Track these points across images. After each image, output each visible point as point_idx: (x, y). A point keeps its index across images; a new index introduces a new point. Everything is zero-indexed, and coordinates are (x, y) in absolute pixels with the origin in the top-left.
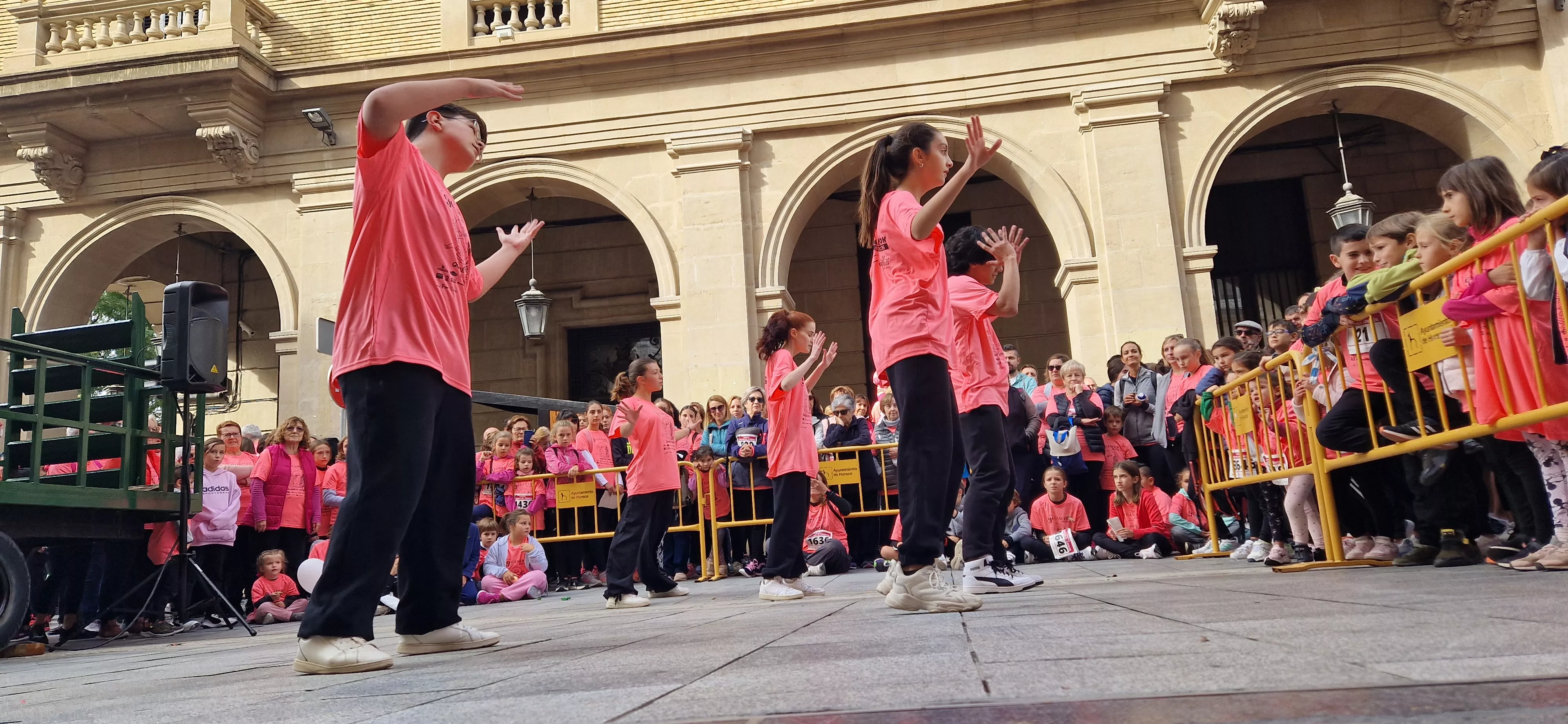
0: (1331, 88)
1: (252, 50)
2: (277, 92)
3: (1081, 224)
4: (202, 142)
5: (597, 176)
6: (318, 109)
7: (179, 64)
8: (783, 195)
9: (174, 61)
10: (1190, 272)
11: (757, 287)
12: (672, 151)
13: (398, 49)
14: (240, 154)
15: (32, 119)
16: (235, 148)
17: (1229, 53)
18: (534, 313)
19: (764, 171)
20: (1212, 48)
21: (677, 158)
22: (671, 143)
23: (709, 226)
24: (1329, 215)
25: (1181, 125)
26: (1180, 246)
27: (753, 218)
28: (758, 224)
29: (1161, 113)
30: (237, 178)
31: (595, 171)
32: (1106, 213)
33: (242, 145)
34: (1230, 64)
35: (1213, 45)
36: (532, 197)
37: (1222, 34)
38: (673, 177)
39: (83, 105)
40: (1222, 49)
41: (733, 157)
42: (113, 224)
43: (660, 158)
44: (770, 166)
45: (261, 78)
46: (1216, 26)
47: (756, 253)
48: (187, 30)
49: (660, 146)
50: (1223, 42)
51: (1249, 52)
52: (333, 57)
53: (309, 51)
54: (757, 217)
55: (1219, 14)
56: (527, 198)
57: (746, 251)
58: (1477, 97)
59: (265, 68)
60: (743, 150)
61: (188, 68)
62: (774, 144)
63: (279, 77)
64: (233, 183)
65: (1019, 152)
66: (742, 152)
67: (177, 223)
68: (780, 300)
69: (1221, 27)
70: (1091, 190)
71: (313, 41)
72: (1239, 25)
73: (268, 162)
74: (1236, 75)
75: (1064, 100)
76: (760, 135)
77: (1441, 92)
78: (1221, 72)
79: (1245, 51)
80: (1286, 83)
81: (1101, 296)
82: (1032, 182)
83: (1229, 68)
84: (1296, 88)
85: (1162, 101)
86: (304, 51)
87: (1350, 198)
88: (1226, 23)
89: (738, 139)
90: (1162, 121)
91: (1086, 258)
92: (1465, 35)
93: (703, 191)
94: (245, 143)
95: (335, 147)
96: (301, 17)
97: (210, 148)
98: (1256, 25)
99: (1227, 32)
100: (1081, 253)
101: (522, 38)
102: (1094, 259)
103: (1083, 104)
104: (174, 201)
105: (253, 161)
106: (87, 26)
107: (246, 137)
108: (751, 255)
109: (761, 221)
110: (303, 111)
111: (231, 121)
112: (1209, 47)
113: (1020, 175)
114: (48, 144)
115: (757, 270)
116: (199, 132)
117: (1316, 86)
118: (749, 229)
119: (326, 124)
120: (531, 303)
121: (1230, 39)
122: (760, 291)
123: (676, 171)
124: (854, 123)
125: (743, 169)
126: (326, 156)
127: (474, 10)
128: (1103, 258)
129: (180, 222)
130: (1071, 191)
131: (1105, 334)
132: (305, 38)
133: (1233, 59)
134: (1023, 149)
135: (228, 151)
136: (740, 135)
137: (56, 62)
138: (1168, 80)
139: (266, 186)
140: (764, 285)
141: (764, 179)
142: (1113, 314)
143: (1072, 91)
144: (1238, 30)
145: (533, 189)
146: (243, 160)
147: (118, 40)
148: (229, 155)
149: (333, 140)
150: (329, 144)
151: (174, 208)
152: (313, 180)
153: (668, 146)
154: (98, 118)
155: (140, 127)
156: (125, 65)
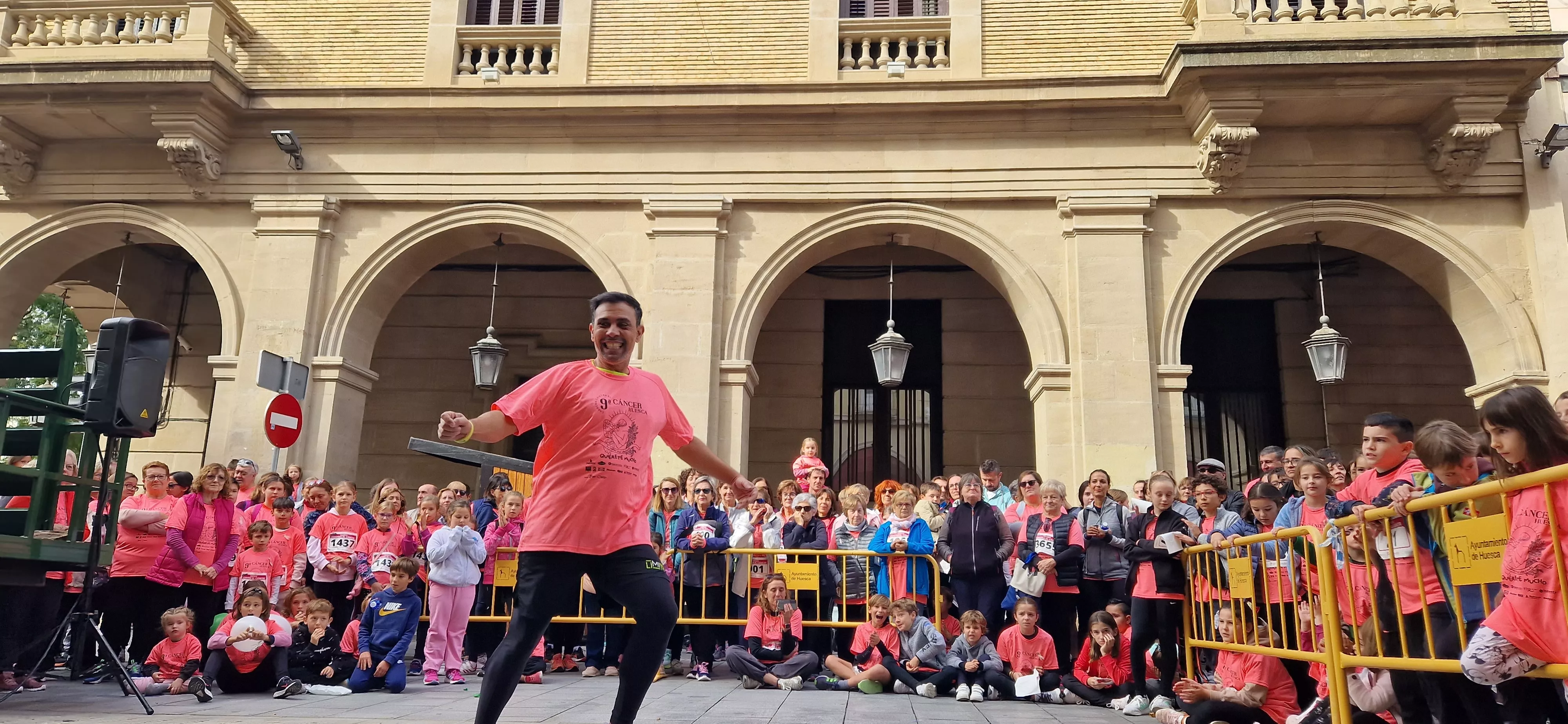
0: (1316, 220)
1: (226, 64)
2: (248, 109)
3: (1057, 329)
4: (162, 152)
5: (569, 229)
6: (288, 132)
7: (149, 71)
8: (758, 268)
9: (144, 68)
10: (1164, 390)
11: (722, 359)
12: (649, 211)
13: (379, 79)
14: (201, 169)
16: (196, 162)
17: (1218, 174)
18: (488, 362)
19: (742, 243)
20: (1201, 168)
21: (654, 219)
22: (648, 203)
23: (680, 291)
24: (1304, 346)
25: (1166, 242)
26: (1155, 362)
27: (725, 288)
28: (729, 295)
29: (1145, 227)
30: (194, 192)
31: (567, 223)
32: (1083, 322)
33: (204, 160)
34: (1218, 185)
35: (1202, 164)
36: (499, 243)
37: (1212, 155)
38: (648, 238)
39: (42, 102)
40: (1211, 169)
41: (711, 224)
42: (57, 227)
43: (636, 218)
44: (748, 238)
45: (232, 94)
46: (1207, 147)
47: (725, 323)
48: (161, 37)
49: (637, 205)
50: (1213, 163)
51: (1238, 177)
52: (310, 79)
53: (285, 71)
54: (729, 288)
55: (1212, 136)
56: (494, 243)
57: (715, 321)
58: (1460, 245)
59: (237, 84)
60: (722, 218)
61: (158, 76)
62: (755, 216)
63: (251, 94)
64: (189, 197)
65: (1001, 251)
66: (718, 220)
67: (125, 232)
68: (745, 375)
69: (1212, 148)
70: (1070, 296)
71: (291, 62)
72: (1231, 148)
73: (230, 179)
74: (1223, 196)
75: (1049, 203)
76: (739, 205)
77: (1425, 236)
78: (1209, 192)
79: (1234, 174)
80: (1272, 210)
81: (1071, 405)
82: (1012, 281)
83: (1217, 189)
84: (1281, 216)
85: (1147, 214)
86: (280, 71)
87: (1326, 331)
88: (1218, 145)
89: (717, 207)
90: (1146, 234)
91: (1059, 364)
92: (1451, 182)
93: (676, 256)
94: (208, 157)
95: (300, 171)
96: (282, 36)
97: (170, 159)
98: (1247, 151)
99: (1218, 154)
100: (1055, 360)
101: (507, 81)
102: (1067, 366)
103: (1068, 209)
104: (125, 209)
105: (213, 177)
106: (57, 22)
107: (210, 152)
108: (720, 326)
109: (733, 291)
110: (272, 132)
111: (196, 135)
112: (1198, 167)
113: (1000, 272)
115: (723, 342)
116: (160, 143)
117: (1300, 217)
118: (720, 298)
119: (293, 147)
120: (486, 351)
121: (1220, 161)
122: (726, 364)
123: (651, 232)
124: (837, 203)
125: (719, 237)
126: (291, 179)
127: (461, 48)
128: (1077, 366)
129: (128, 231)
130: (1050, 295)
131: (1073, 444)
132: (284, 58)
133: (1221, 181)
134: (1005, 248)
135: (188, 164)
136: (721, 204)
137: (20, 55)
138: (1155, 194)
139: (224, 204)
140: (730, 357)
141: (741, 250)
142: (1083, 424)
143: (1058, 195)
144: (1229, 153)
145: (501, 234)
146: (203, 174)
147: (88, 40)
148: (189, 168)
149: (300, 164)
150: (295, 168)
151: (124, 217)
152: (275, 203)
153: (645, 206)
154: (56, 115)
155: (101, 130)
156: (92, 66)
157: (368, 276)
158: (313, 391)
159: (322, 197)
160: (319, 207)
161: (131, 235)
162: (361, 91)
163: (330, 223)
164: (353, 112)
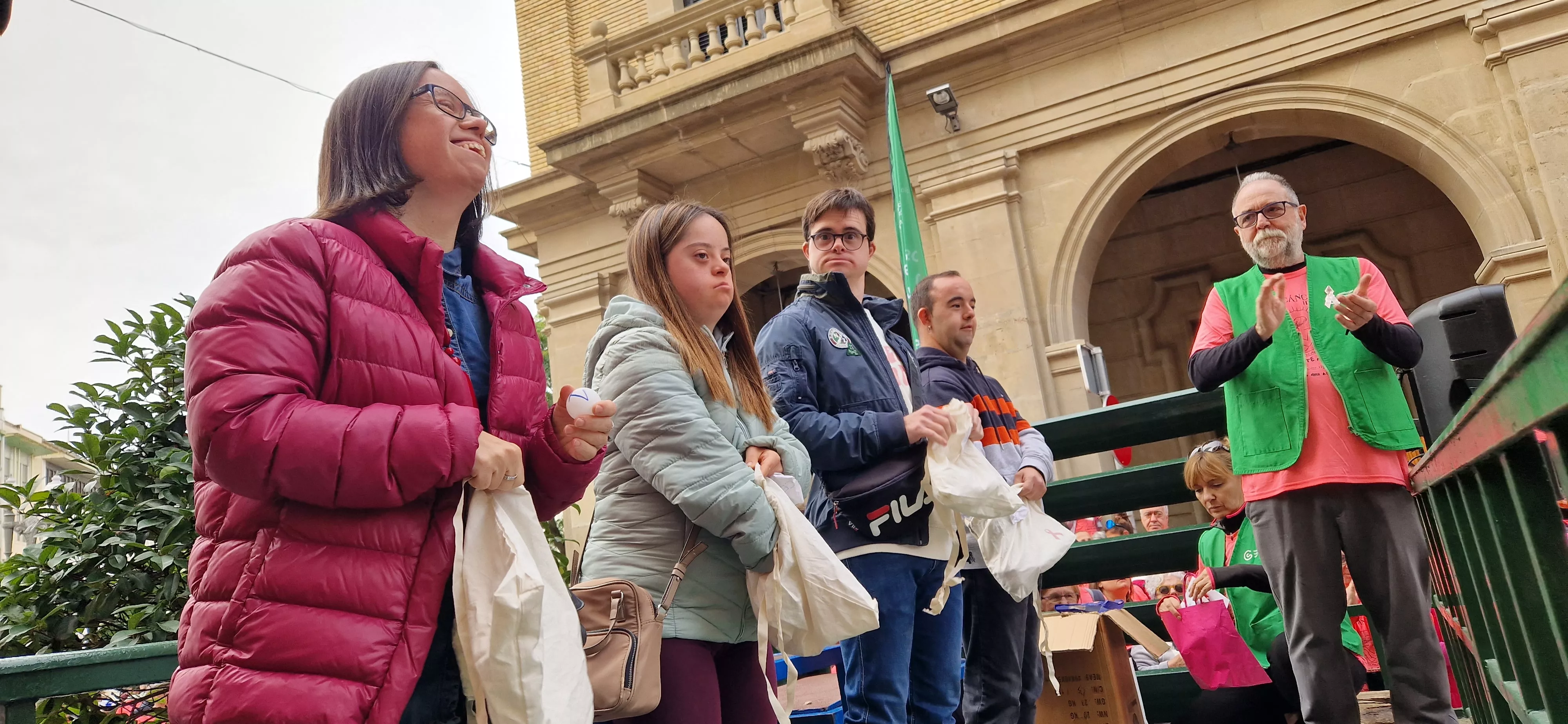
4: (809, 155)
5: (1351, 92)
7: (784, 66)
9: (778, 64)
12: (1482, 29)
14: (851, 164)
15: (623, 168)
16: (846, 157)
21: (1495, 36)
22: (1476, 18)
31: (1348, 85)
33: (854, 152)
38: (1492, 66)
39: (676, 139)
43: (1462, 45)
45: (870, 64)
48: (770, 28)
49: (1457, 26)
52: (932, 24)
59: (874, 50)
61: (795, 68)
63: (885, 59)
67: (772, 263)
94: (855, 148)
95: (961, 132)
97: (817, 163)
104: (774, 235)
106: (657, 53)
107: (854, 141)
110: (928, 92)
111: (841, 124)
114: (642, 193)
116: (807, 146)
119: (951, 104)
123: (1495, 57)
126: (950, 146)
129: (777, 260)
135: (838, 162)
137: (632, 100)
145: (1231, 135)
146: (854, 170)
147: (675, 68)
148: (839, 166)
149: (957, 124)
150: (952, 130)
151: (775, 245)
152: (945, 179)
153: (1473, 24)
154: (691, 152)
155: (733, 155)
156: (722, 80)
157: (1080, 234)
158: (1056, 389)
159: (1000, 153)
160: (999, 167)
161: (778, 265)
162: (1010, 11)
163: (1013, 182)
164: (1007, 39)
